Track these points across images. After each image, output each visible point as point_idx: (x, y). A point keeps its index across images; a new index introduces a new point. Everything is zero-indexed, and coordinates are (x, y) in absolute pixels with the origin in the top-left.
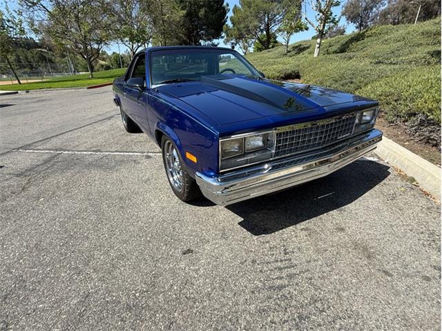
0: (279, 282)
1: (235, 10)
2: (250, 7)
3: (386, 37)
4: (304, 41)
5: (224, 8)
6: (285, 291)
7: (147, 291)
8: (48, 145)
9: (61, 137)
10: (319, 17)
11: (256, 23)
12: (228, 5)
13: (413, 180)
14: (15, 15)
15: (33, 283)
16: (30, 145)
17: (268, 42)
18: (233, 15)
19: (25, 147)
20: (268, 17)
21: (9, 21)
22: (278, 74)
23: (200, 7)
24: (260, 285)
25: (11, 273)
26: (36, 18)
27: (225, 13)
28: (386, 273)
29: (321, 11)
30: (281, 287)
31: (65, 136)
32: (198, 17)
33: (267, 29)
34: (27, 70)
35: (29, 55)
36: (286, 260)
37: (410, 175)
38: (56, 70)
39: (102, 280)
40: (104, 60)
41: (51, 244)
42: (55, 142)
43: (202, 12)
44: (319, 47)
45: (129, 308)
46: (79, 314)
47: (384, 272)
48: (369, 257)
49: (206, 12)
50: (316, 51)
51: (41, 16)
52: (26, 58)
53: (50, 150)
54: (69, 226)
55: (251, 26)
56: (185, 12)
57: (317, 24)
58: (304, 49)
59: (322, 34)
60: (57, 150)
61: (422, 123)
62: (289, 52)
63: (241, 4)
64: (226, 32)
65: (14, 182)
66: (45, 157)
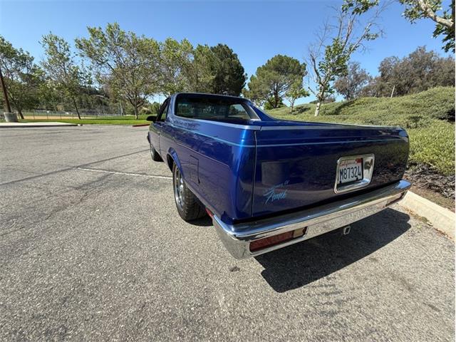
1: (252, 78)
2: (263, 77)
3: (373, 105)
5: (244, 76)
6: (338, 318)
7: (202, 306)
8: (102, 166)
9: (112, 161)
10: (319, 87)
11: (267, 89)
12: (246, 74)
13: (425, 220)
14: (87, 69)
15: (91, 288)
16: (87, 165)
17: (276, 103)
18: (250, 82)
19: (83, 166)
20: (277, 85)
21: (81, 73)
23: (225, 74)
25: (70, 276)
27: (244, 80)
28: (433, 307)
29: (320, 83)
31: (116, 161)
32: (223, 81)
33: (276, 94)
35: (90, 98)
36: (330, 286)
37: (422, 215)
38: (109, 112)
39: (157, 290)
40: (146, 107)
41: (107, 251)
42: (108, 164)
43: (227, 78)
44: (319, 109)
45: (186, 322)
46: (138, 324)
47: (430, 306)
48: (409, 289)
49: (230, 78)
50: (317, 112)
51: (106, 72)
52: (87, 101)
53: (104, 170)
54: (123, 236)
55: (264, 91)
56: (214, 77)
57: (317, 92)
58: (305, 110)
59: (321, 99)
60: (109, 171)
61: (424, 172)
62: (294, 111)
63: (257, 75)
65: (73, 194)
66: (100, 175)
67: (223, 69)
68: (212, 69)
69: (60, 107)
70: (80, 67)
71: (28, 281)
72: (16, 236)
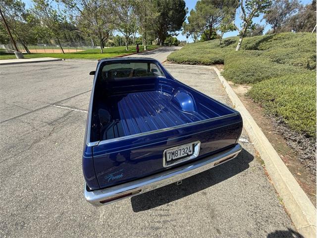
0: (157, 225)
1: (192, 13)
2: (201, 11)
4: (233, 37)
5: (185, 11)
6: (158, 232)
7: (90, 217)
8: (68, 104)
9: (76, 98)
10: (243, 24)
11: (204, 22)
12: (187, 8)
13: (262, 162)
14: (63, 13)
15: (41, 200)
16: (59, 102)
17: (210, 36)
18: (190, 15)
19: (57, 104)
20: (212, 18)
21: (59, 16)
22: (210, 61)
23: (170, 10)
24: (147, 225)
25: (32, 191)
26: (74, 15)
27: (185, 14)
28: (218, 230)
29: (245, 20)
30: (157, 228)
31: (78, 98)
32: (168, 16)
33: (211, 26)
34: (70, 43)
35: (71, 34)
36: (166, 210)
37: (263, 158)
39: (72, 204)
40: (111, 39)
41: (54, 175)
42: (72, 102)
43: (171, 13)
44: (240, 44)
45: (80, 226)
46: (57, 224)
47: (217, 230)
48: (212, 217)
49: (173, 13)
50: (238, 46)
52: (69, 36)
53: (68, 107)
54: (65, 165)
55: (200, 24)
56: (159, 14)
57: (241, 29)
58: (232, 42)
59: (243, 35)
60: (72, 107)
62: (222, 44)
63: (196, 9)
64: (184, 27)
66: (66, 112)
67: (167, 4)
68: (159, 5)
69: (52, 41)
70: (58, 10)
71: (12, 193)
72: (11, 161)
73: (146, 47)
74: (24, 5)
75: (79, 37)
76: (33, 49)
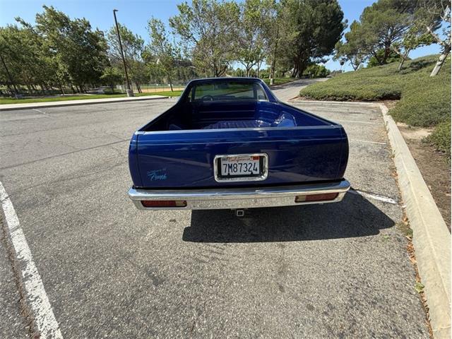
1: (354, 25)
2: (370, 22)
5: (342, 25)
11: (375, 38)
12: (347, 21)
14: (177, 45)
18: (349, 31)
20: (392, 31)
21: (174, 50)
23: (316, 26)
26: (188, 47)
27: (342, 29)
28: (281, 287)
30: (202, 262)
32: (312, 36)
33: (388, 43)
34: (182, 81)
35: (185, 71)
43: (317, 31)
44: (441, 65)
49: (321, 30)
50: (436, 69)
51: (191, 45)
52: (183, 73)
55: (368, 41)
56: (298, 33)
58: (425, 65)
62: (405, 68)
63: (361, 19)
64: (338, 49)
67: (313, 19)
68: (299, 22)
69: (165, 80)
70: (173, 43)
73: (274, 80)
74: (143, 42)
75: (193, 73)
76: (145, 89)
